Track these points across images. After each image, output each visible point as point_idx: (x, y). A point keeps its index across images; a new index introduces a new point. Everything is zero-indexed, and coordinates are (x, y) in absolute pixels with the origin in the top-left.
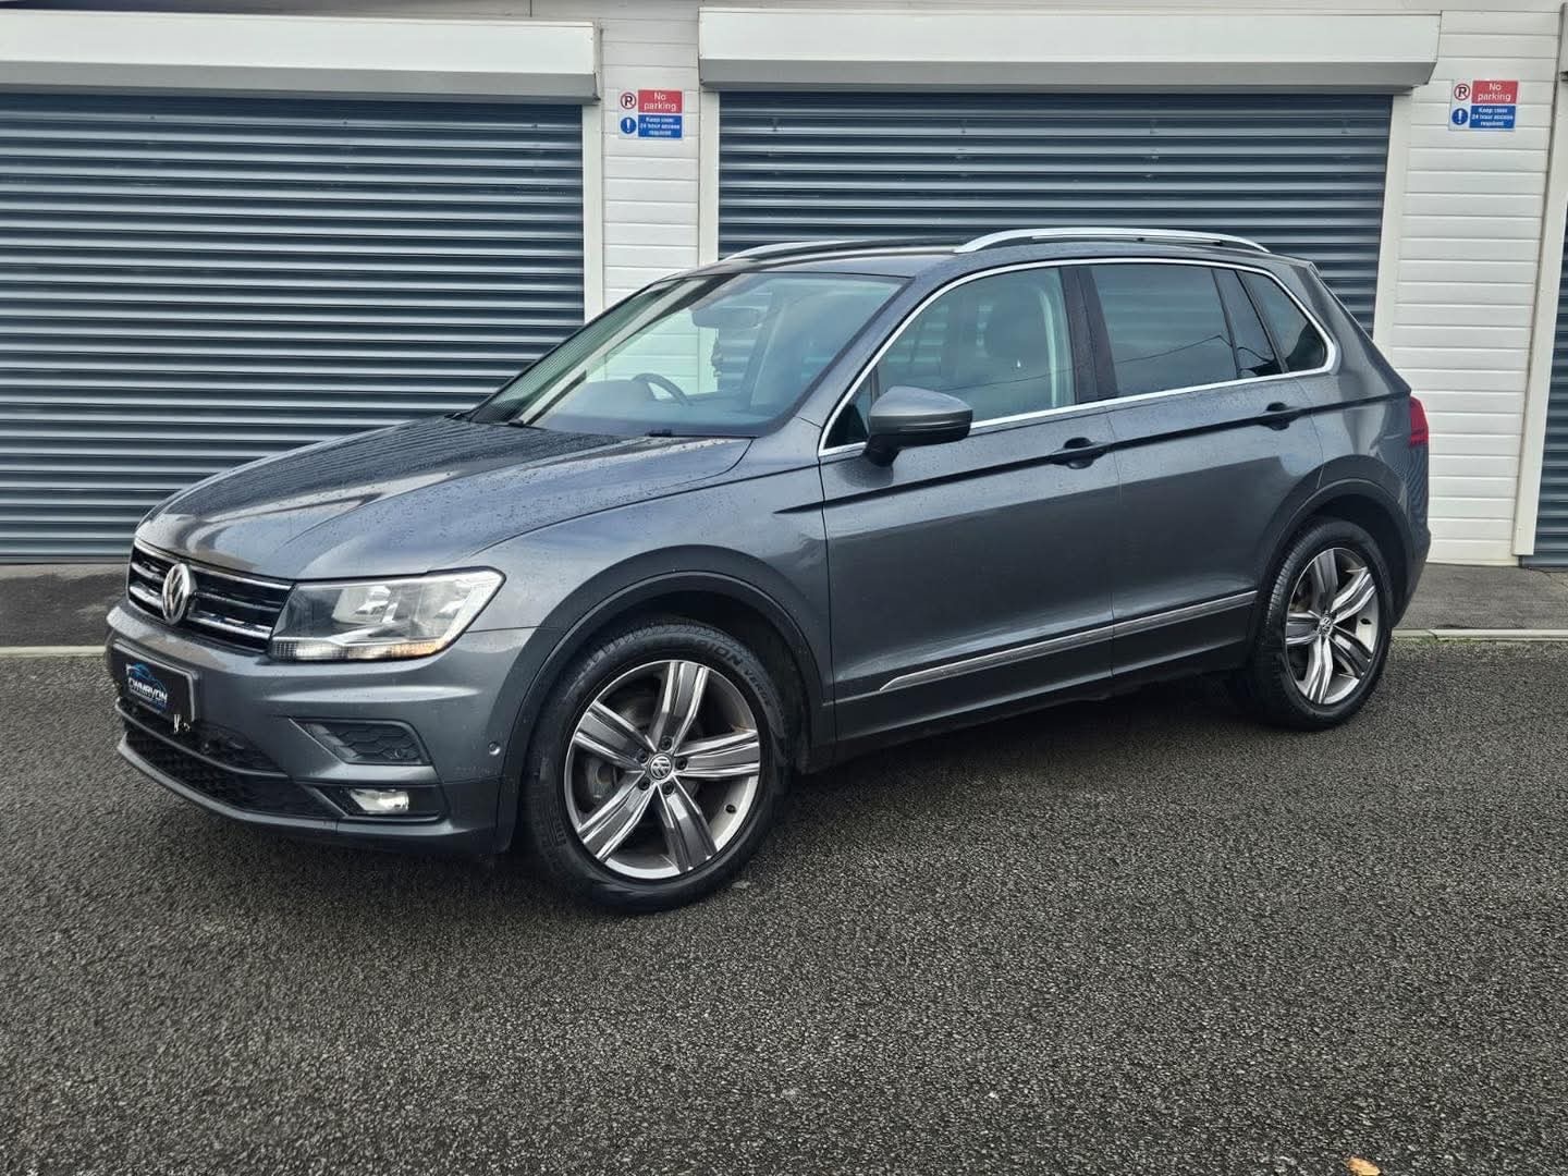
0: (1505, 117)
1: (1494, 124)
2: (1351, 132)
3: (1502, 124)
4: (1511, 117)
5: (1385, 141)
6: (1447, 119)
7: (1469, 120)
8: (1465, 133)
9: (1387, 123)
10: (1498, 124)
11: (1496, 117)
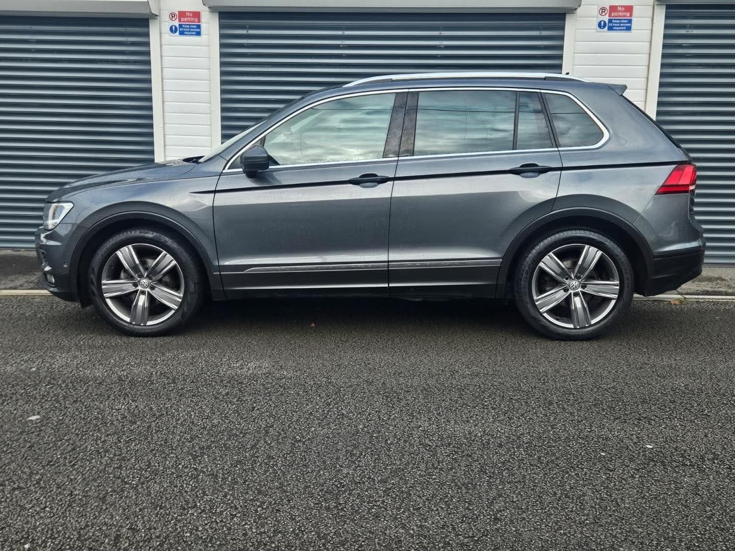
0: (627, 25)
1: (620, 28)
2: (545, 33)
3: (625, 28)
4: (630, 25)
5: (562, 38)
6: (596, 25)
7: (607, 27)
8: (605, 33)
9: (563, 28)
10: (623, 28)
11: (621, 25)
